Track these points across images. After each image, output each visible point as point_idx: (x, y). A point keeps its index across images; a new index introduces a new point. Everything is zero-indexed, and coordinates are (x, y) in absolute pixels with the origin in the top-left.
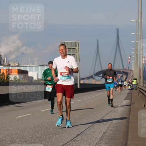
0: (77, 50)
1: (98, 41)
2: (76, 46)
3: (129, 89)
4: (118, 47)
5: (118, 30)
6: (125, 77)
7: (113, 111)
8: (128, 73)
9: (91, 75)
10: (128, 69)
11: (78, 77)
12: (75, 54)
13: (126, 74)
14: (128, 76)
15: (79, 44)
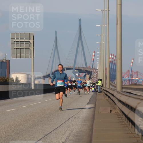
0: (31, 43)
1: (56, 32)
2: (30, 38)
3: (93, 92)
4: (80, 41)
5: (80, 20)
6: (88, 76)
7: (74, 117)
8: (92, 72)
9: (48, 73)
10: (92, 67)
11: (33, 76)
12: (28, 48)
13: (90, 73)
14: (92, 77)
15: (33, 36)
